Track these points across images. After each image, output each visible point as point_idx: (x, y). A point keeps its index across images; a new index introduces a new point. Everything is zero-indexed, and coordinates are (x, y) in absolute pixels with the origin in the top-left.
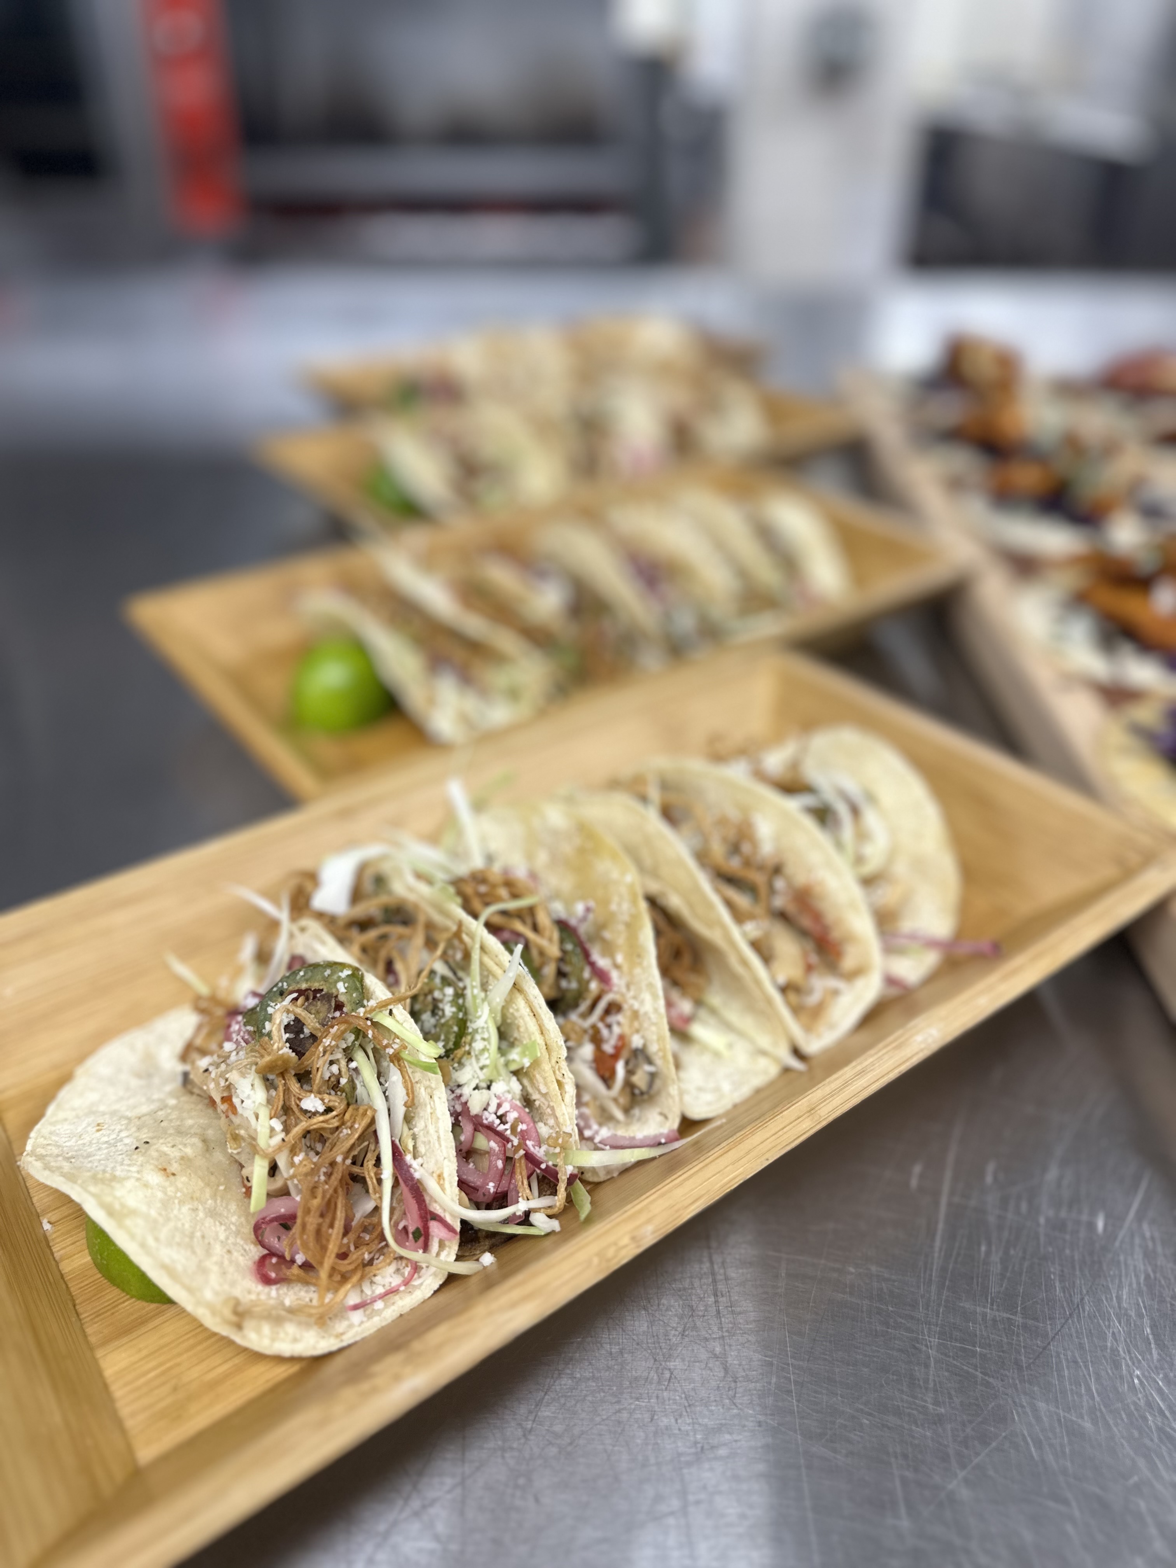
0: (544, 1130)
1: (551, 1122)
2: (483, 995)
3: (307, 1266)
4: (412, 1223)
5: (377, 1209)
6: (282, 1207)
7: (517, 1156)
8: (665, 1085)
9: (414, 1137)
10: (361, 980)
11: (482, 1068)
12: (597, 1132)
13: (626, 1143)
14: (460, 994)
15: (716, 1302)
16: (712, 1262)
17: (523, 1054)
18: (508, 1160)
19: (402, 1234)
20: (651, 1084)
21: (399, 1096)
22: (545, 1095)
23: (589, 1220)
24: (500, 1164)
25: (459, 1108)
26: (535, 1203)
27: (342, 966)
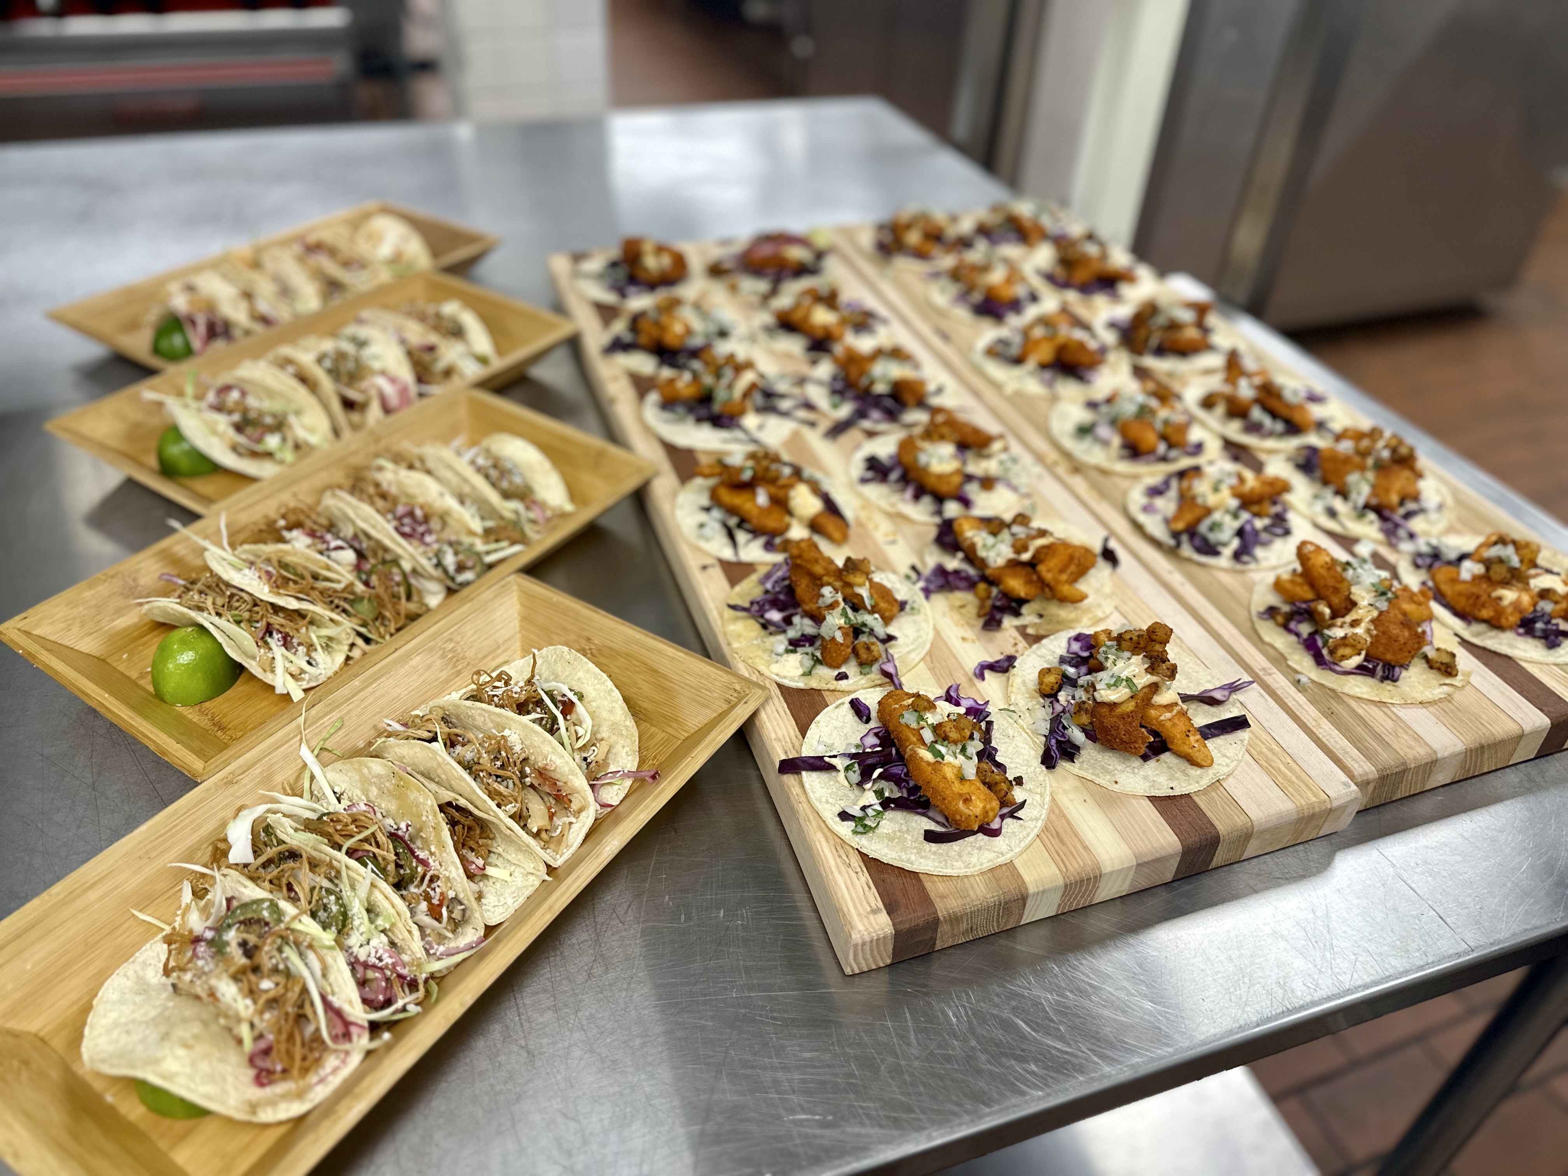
0: (405, 958)
1: (409, 952)
2: (353, 894)
3: (285, 1071)
4: (340, 1029)
5: (318, 1030)
6: (262, 1045)
7: (392, 978)
8: (472, 913)
9: (330, 985)
10: (277, 906)
11: (361, 934)
12: (437, 950)
13: (454, 951)
14: (339, 899)
15: (520, 1019)
16: (515, 999)
17: (384, 920)
18: (388, 980)
19: (335, 1038)
20: (463, 916)
21: (317, 966)
22: (403, 940)
23: (437, 1001)
24: (383, 984)
25: (353, 960)
26: (407, 1000)
27: (262, 901)
